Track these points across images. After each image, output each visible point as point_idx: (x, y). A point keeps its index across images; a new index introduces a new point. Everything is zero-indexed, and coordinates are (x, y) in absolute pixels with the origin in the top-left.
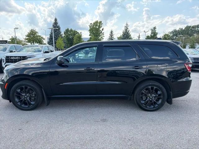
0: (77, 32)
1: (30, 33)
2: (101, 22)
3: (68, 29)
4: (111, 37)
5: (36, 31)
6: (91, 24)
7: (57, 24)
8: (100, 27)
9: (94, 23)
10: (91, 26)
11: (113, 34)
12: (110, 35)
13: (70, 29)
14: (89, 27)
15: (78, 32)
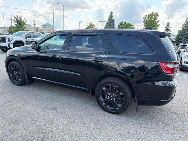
0: (130, 24)
1: (89, 26)
2: (157, 14)
3: (122, 22)
4: (167, 30)
5: (94, 24)
6: (145, 16)
7: (112, 17)
8: (155, 19)
9: (148, 16)
10: (145, 18)
11: (170, 26)
12: (165, 27)
13: (124, 22)
14: (143, 19)
15: (132, 25)
